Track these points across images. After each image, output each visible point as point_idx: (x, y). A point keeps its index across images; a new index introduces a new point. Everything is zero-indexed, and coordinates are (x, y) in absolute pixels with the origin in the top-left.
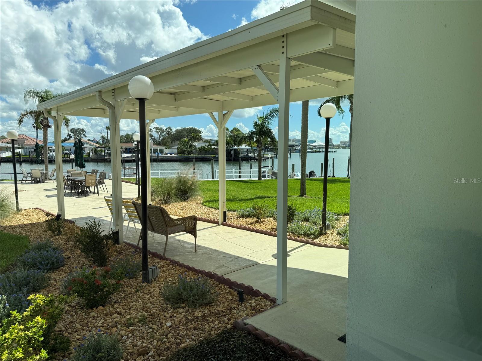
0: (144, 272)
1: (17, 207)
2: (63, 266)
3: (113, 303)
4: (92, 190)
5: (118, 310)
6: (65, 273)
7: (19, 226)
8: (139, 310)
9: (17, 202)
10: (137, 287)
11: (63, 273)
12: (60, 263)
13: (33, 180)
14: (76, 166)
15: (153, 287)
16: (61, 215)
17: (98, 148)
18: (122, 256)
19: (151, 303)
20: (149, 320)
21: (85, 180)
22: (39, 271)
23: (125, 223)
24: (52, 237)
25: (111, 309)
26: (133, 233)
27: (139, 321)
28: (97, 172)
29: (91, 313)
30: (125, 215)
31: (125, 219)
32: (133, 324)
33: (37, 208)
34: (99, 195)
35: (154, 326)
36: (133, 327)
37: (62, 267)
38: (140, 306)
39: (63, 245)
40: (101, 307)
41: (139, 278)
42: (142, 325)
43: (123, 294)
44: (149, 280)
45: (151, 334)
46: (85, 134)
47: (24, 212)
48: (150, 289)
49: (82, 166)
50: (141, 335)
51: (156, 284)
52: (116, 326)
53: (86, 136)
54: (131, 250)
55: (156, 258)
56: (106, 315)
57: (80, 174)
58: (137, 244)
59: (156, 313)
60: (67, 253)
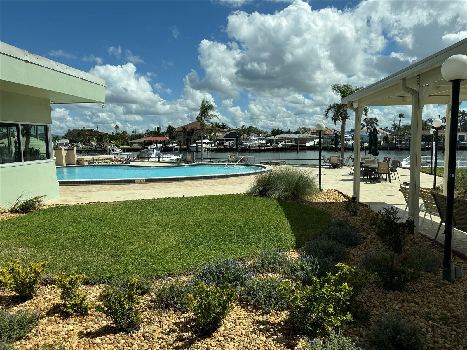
0: (446, 269)
1: (320, 187)
2: (360, 244)
3: (410, 291)
4: (384, 177)
5: (415, 299)
6: (362, 251)
7: (322, 203)
8: (440, 307)
9: (320, 183)
10: (436, 282)
11: (360, 251)
12: (357, 241)
13: (331, 166)
14: (369, 153)
15: (456, 288)
16: (356, 198)
17: (389, 136)
18: (418, 246)
19: (454, 304)
20: (452, 321)
21: (378, 167)
22: (340, 244)
23: (421, 214)
24: (349, 216)
25: (408, 296)
26: (429, 225)
27: (440, 319)
28: (389, 159)
29: (388, 295)
30: (421, 205)
31: (421, 209)
32: (433, 320)
33: (335, 190)
34: (390, 183)
35: (459, 330)
36: (433, 322)
37: (359, 246)
38: (441, 303)
39: (359, 226)
40: (397, 292)
41: (438, 274)
42: (444, 324)
43: (420, 286)
44: (450, 279)
45: (455, 337)
46: (377, 123)
47: (325, 192)
48: (452, 288)
49: (376, 154)
50: (443, 333)
51: (459, 286)
52: (414, 315)
53: (378, 125)
54: (427, 243)
55: (458, 257)
56: (403, 301)
57: (373, 161)
58: (434, 238)
59: (461, 316)
60: (363, 233)
